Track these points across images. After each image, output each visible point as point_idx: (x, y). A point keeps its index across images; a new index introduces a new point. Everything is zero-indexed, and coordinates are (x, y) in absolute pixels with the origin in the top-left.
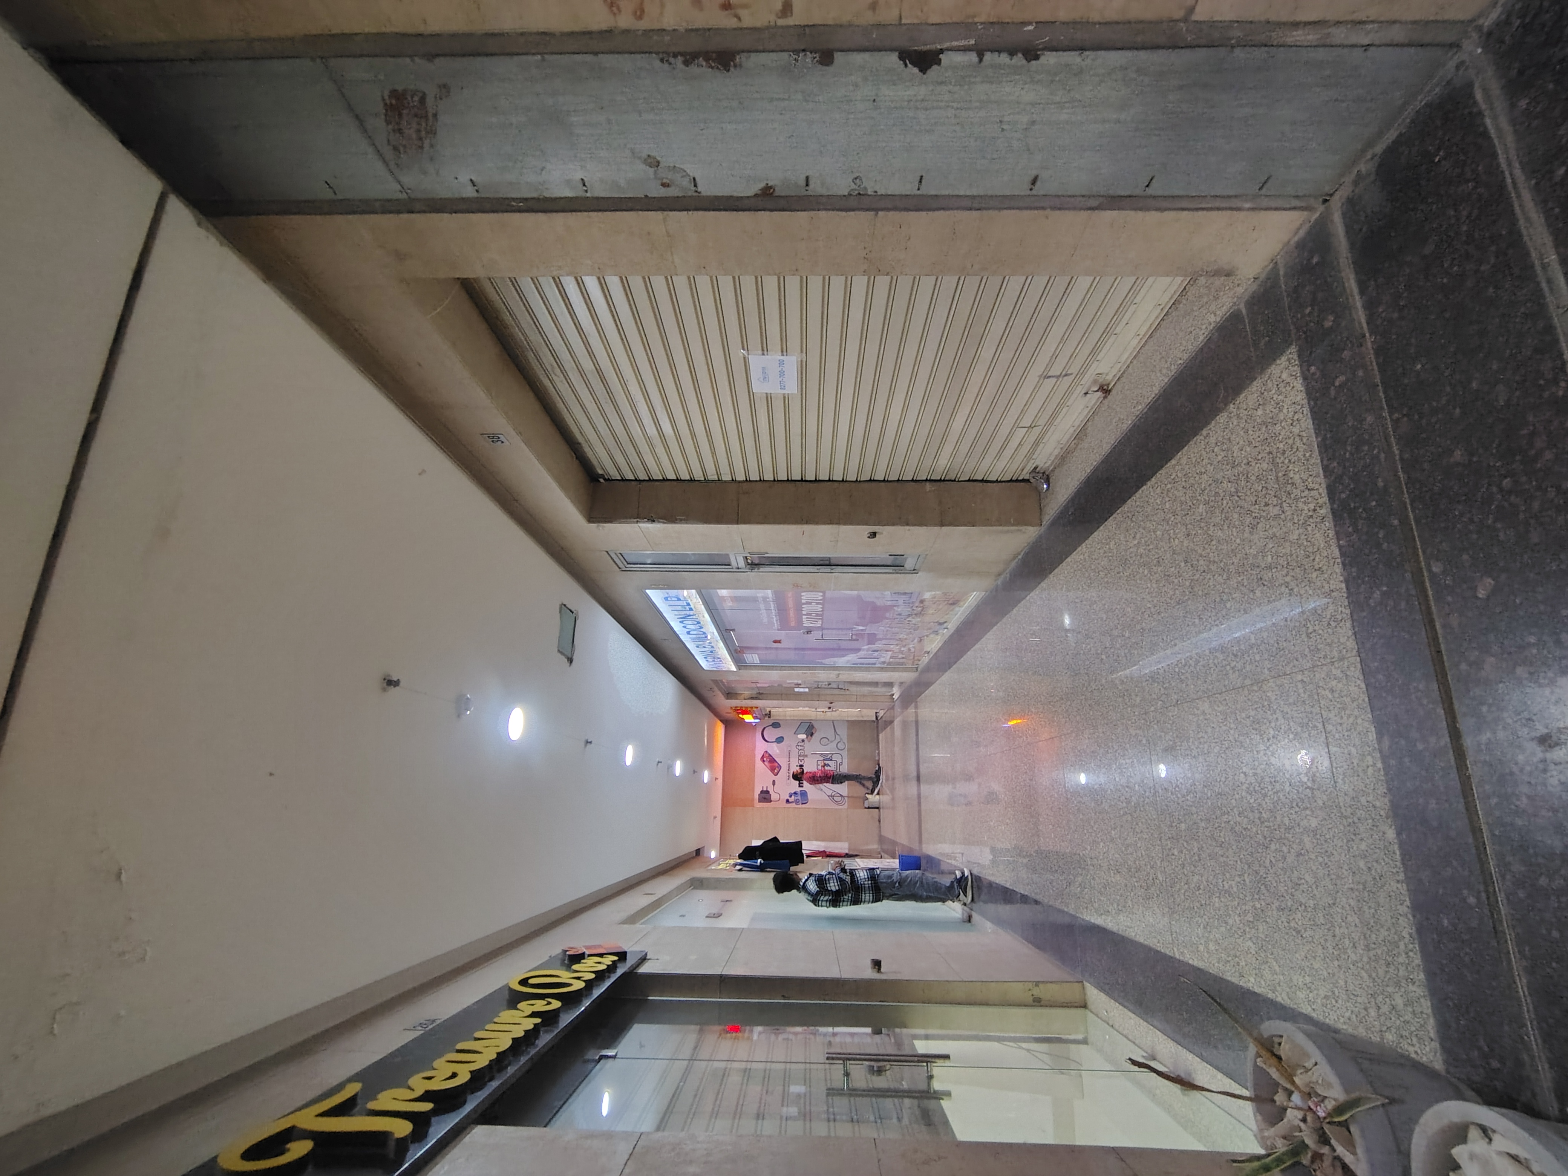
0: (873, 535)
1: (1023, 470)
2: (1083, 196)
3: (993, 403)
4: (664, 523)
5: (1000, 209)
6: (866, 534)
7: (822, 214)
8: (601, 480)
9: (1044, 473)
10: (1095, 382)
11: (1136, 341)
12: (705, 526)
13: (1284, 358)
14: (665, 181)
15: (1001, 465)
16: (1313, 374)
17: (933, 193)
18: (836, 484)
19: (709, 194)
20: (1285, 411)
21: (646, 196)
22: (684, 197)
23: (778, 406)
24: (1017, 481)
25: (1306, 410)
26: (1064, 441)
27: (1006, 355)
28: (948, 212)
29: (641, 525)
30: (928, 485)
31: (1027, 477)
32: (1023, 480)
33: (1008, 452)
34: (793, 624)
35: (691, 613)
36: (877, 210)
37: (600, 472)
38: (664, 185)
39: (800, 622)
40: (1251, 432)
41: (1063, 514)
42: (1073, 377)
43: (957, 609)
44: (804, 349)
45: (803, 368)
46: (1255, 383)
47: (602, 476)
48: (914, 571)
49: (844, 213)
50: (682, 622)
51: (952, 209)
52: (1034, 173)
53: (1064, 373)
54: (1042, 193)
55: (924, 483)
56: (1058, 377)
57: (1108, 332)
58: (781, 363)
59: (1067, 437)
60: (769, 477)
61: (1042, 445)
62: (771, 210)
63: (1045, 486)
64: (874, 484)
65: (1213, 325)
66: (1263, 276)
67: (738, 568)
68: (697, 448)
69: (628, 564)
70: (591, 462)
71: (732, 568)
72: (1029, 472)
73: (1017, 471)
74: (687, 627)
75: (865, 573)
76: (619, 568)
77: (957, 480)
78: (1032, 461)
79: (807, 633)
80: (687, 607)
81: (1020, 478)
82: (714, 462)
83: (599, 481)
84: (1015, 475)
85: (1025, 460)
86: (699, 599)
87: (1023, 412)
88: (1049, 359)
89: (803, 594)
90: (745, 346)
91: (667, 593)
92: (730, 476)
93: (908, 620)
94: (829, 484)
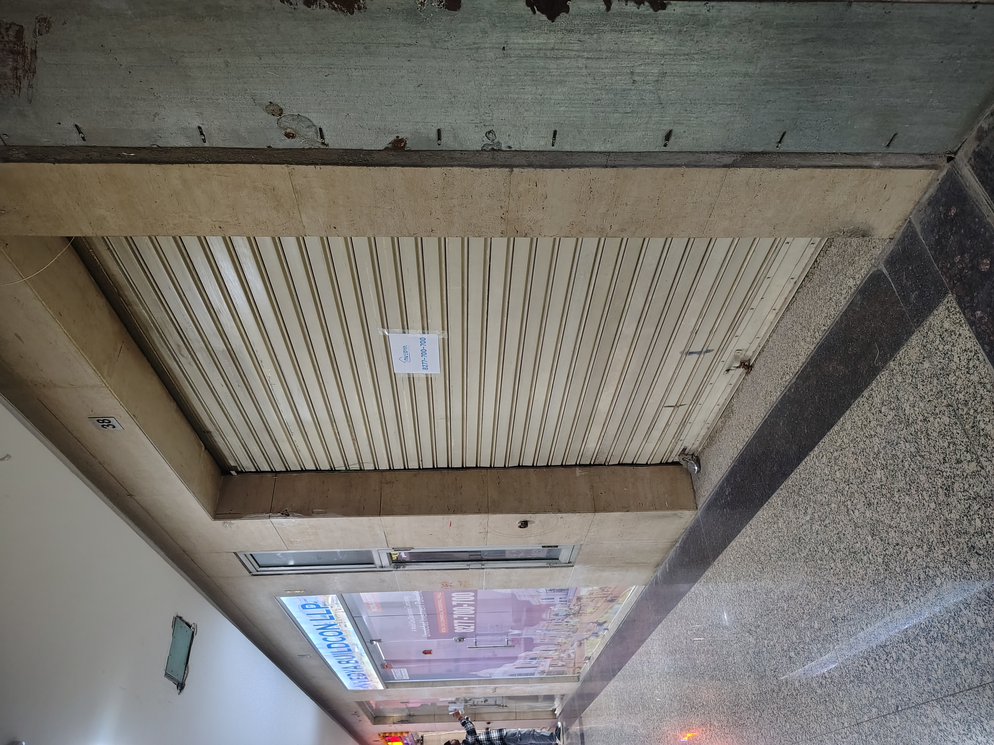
0: (524, 524)
1: (671, 452)
2: (717, 153)
3: (638, 382)
4: (300, 517)
5: (635, 166)
6: (517, 524)
7: (456, 170)
8: (233, 473)
9: (693, 455)
10: (736, 358)
11: (771, 317)
12: (345, 519)
13: (941, 308)
14: (288, 131)
15: (650, 447)
16: (981, 318)
17: (568, 148)
18: (484, 471)
19: (337, 147)
20: (956, 359)
21: (269, 147)
22: (310, 149)
23: (421, 387)
24: (667, 464)
25: (982, 355)
26: (710, 421)
27: (648, 330)
28: (583, 170)
29: (274, 520)
30: (578, 471)
31: (676, 459)
32: (674, 463)
33: (656, 434)
34: (444, 630)
35: (332, 622)
36: (511, 167)
37: (233, 463)
38: (288, 135)
39: (451, 627)
40: (920, 386)
41: (719, 494)
42: (713, 354)
43: (616, 606)
44: (446, 327)
45: (445, 346)
46: (913, 337)
47: (235, 468)
48: (570, 564)
49: (478, 170)
50: (321, 634)
51: (587, 166)
52: (667, 128)
53: (705, 349)
54: (676, 149)
55: (573, 469)
56: (700, 353)
57: (744, 307)
58: (423, 341)
59: (713, 416)
60: (414, 464)
61: (688, 425)
62: (403, 166)
63: (696, 468)
64: (523, 471)
65: (854, 289)
66: (898, 236)
67: (382, 567)
68: (337, 434)
69: (260, 567)
70: (223, 453)
71: (376, 567)
72: (679, 454)
73: (667, 454)
74: (328, 639)
75: (517, 568)
76: (250, 572)
77: (607, 464)
78: (680, 443)
79: (460, 640)
80: (327, 615)
81: (670, 461)
82: (356, 449)
83: (232, 474)
84: (664, 458)
85: (673, 441)
86: (340, 605)
87: (668, 391)
88: (689, 334)
89: (453, 595)
90: (385, 324)
91: (305, 600)
92: (373, 465)
93: (566, 620)
94: (477, 470)
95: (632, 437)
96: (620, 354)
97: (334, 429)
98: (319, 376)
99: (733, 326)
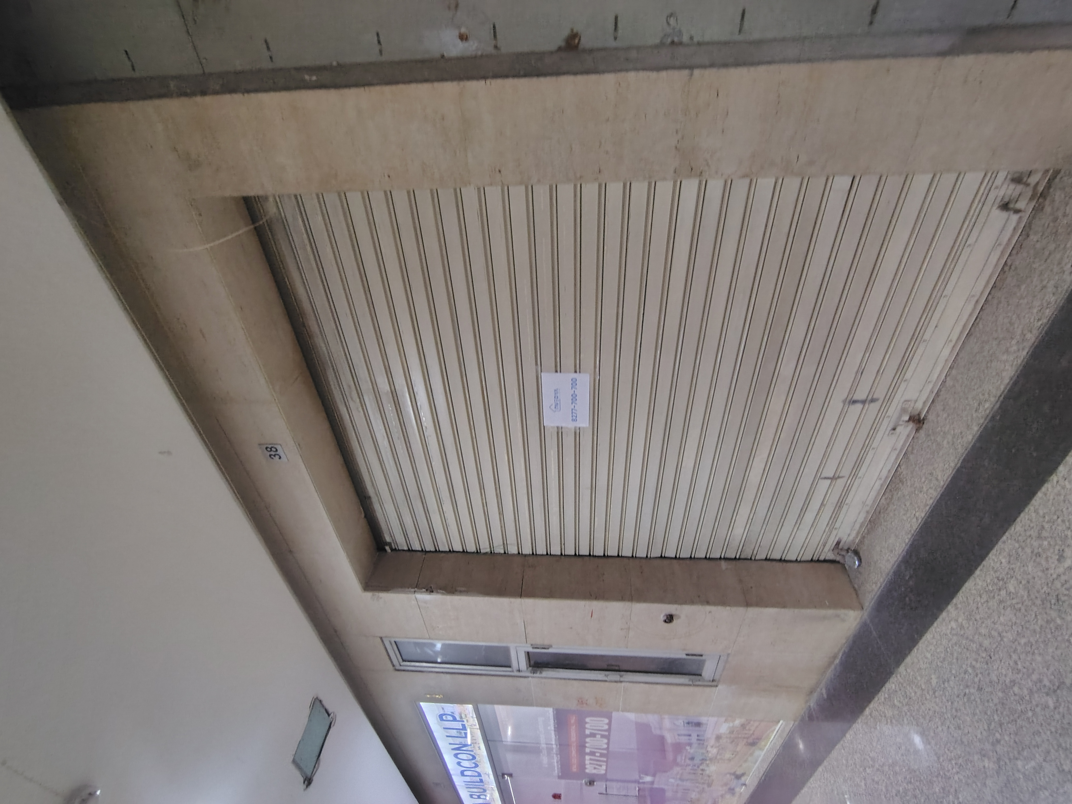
0: (670, 619)
1: (824, 546)
3: (794, 442)
4: (443, 594)
6: (662, 618)
7: (631, 77)
8: (387, 548)
9: (850, 548)
10: (904, 410)
11: (946, 352)
12: (487, 598)
15: (801, 536)
18: (625, 560)
19: (509, 49)
21: (442, 55)
23: (569, 441)
24: (818, 561)
26: (869, 502)
27: (808, 370)
28: (772, 67)
29: (419, 595)
30: (723, 564)
31: (831, 556)
32: (827, 561)
33: (809, 517)
34: (574, 769)
35: (467, 742)
36: (691, 67)
37: (388, 539)
38: (462, 36)
39: (582, 766)
42: (878, 405)
43: (757, 753)
44: (598, 364)
45: (596, 389)
47: (389, 544)
48: (714, 683)
50: (456, 755)
51: (777, 63)
53: (870, 397)
55: (719, 562)
56: (864, 402)
57: (916, 338)
58: (574, 383)
59: (873, 494)
60: (556, 550)
61: (845, 508)
62: (575, 73)
63: (856, 562)
64: (666, 562)
67: (519, 671)
68: (485, 505)
69: (404, 661)
70: (380, 525)
71: (513, 671)
72: (832, 547)
73: (819, 548)
74: (461, 764)
75: (657, 684)
76: (394, 666)
77: (753, 558)
78: (834, 532)
79: (590, 784)
80: (463, 732)
81: (822, 558)
82: (501, 527)
83: (385, 550)
84: (816, 554)
85: (827, 529)
86: (476, 719)
87: (826, 456)
88: (853, 376)
89: (588, 720)
90: (538, 361)
91: (443, 709)
92: (516, 548)
93: (701, 767)
94: (618, 559)
95: (782, 520)
96: (776, 404)
97: (482, 499)
98: (473, 427)
99: (902, 367)
